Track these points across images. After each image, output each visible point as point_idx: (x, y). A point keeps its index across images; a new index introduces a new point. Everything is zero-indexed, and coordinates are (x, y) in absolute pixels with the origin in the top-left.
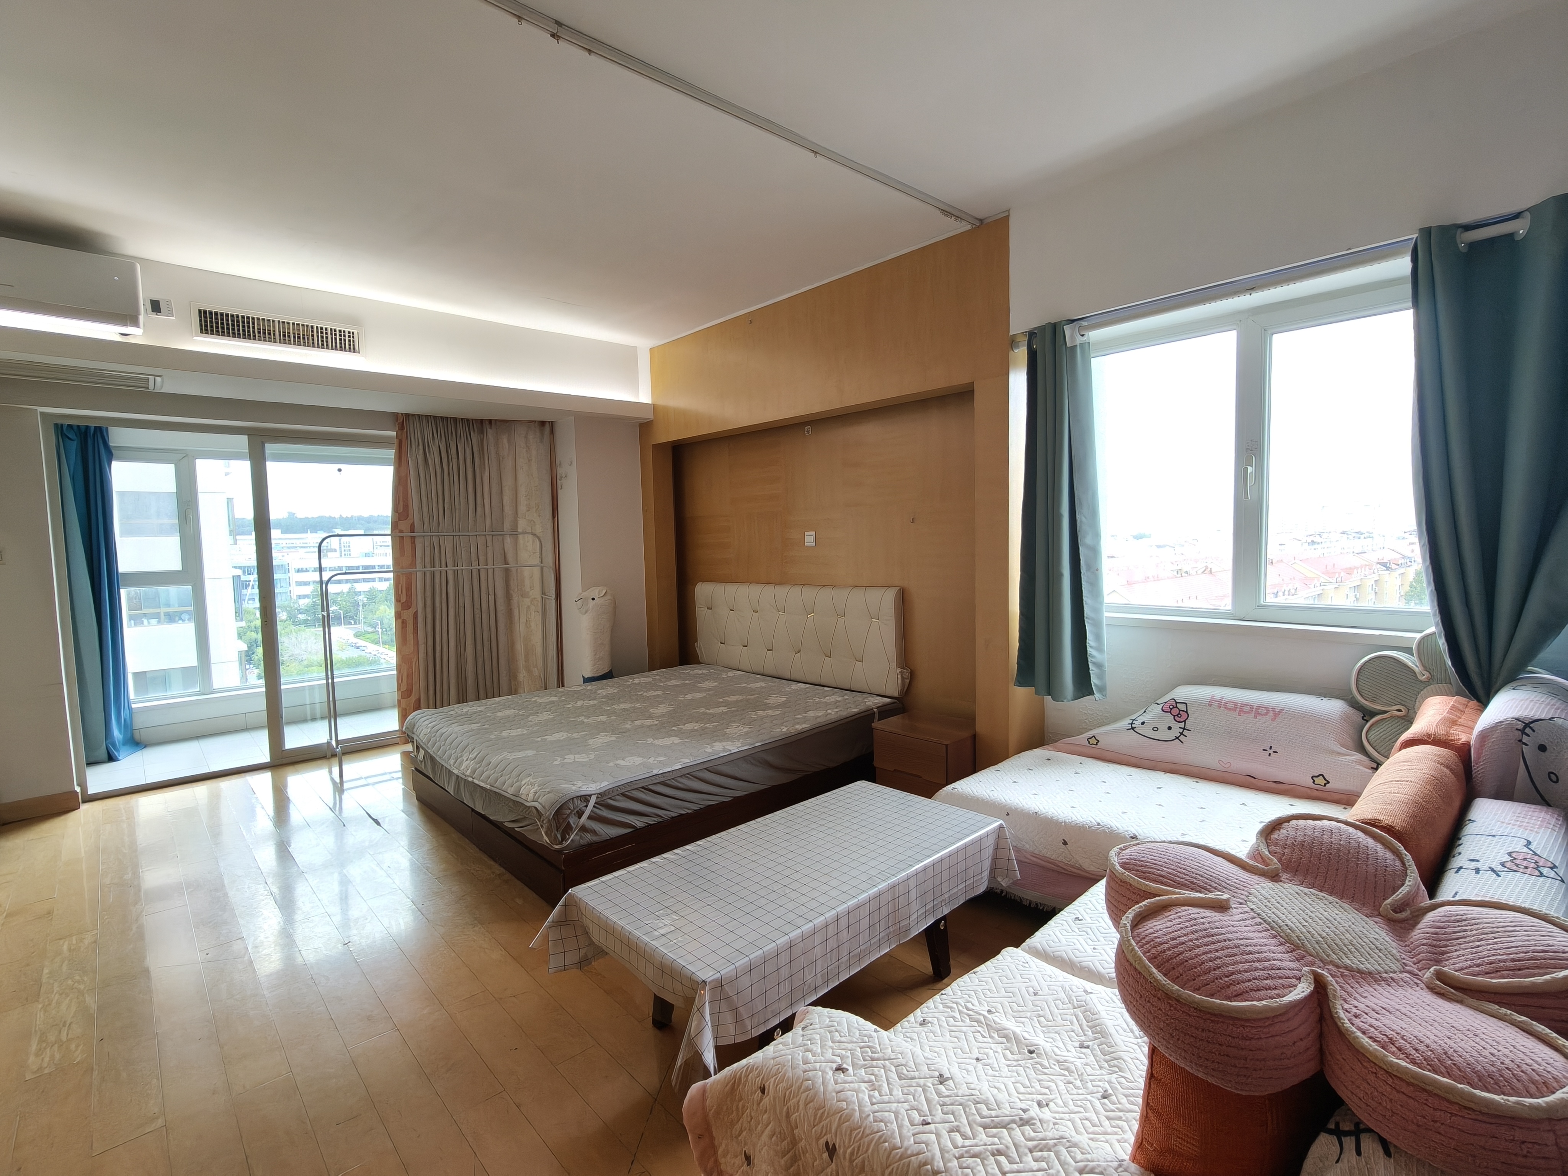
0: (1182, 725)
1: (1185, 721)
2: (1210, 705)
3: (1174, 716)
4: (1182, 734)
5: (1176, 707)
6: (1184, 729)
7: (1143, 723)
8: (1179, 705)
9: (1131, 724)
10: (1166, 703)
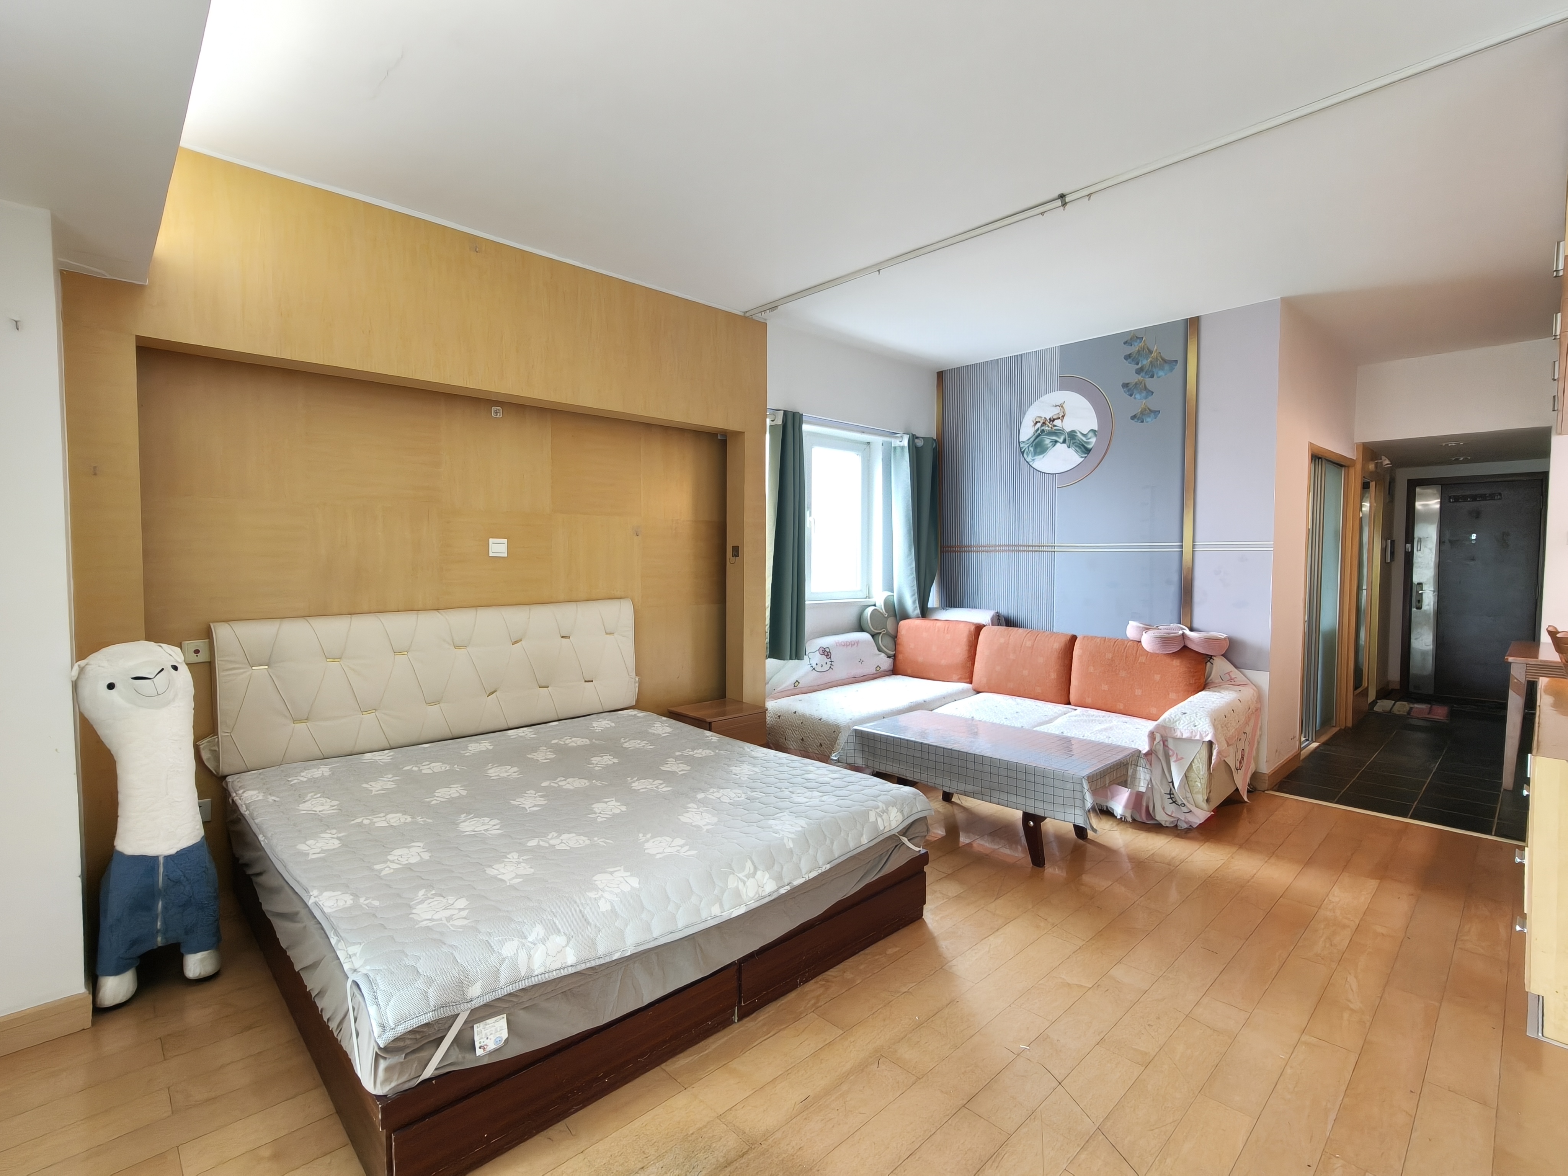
0: (830, 660)
1: (830, 657)
2: (837, 645)
3: (826, 656)
4: (831, 664)
5: (825, 651)
6: (831, 662)
7: (817, 664)
8: (826, 649)
9: (812, 666)
10: (819, 650)
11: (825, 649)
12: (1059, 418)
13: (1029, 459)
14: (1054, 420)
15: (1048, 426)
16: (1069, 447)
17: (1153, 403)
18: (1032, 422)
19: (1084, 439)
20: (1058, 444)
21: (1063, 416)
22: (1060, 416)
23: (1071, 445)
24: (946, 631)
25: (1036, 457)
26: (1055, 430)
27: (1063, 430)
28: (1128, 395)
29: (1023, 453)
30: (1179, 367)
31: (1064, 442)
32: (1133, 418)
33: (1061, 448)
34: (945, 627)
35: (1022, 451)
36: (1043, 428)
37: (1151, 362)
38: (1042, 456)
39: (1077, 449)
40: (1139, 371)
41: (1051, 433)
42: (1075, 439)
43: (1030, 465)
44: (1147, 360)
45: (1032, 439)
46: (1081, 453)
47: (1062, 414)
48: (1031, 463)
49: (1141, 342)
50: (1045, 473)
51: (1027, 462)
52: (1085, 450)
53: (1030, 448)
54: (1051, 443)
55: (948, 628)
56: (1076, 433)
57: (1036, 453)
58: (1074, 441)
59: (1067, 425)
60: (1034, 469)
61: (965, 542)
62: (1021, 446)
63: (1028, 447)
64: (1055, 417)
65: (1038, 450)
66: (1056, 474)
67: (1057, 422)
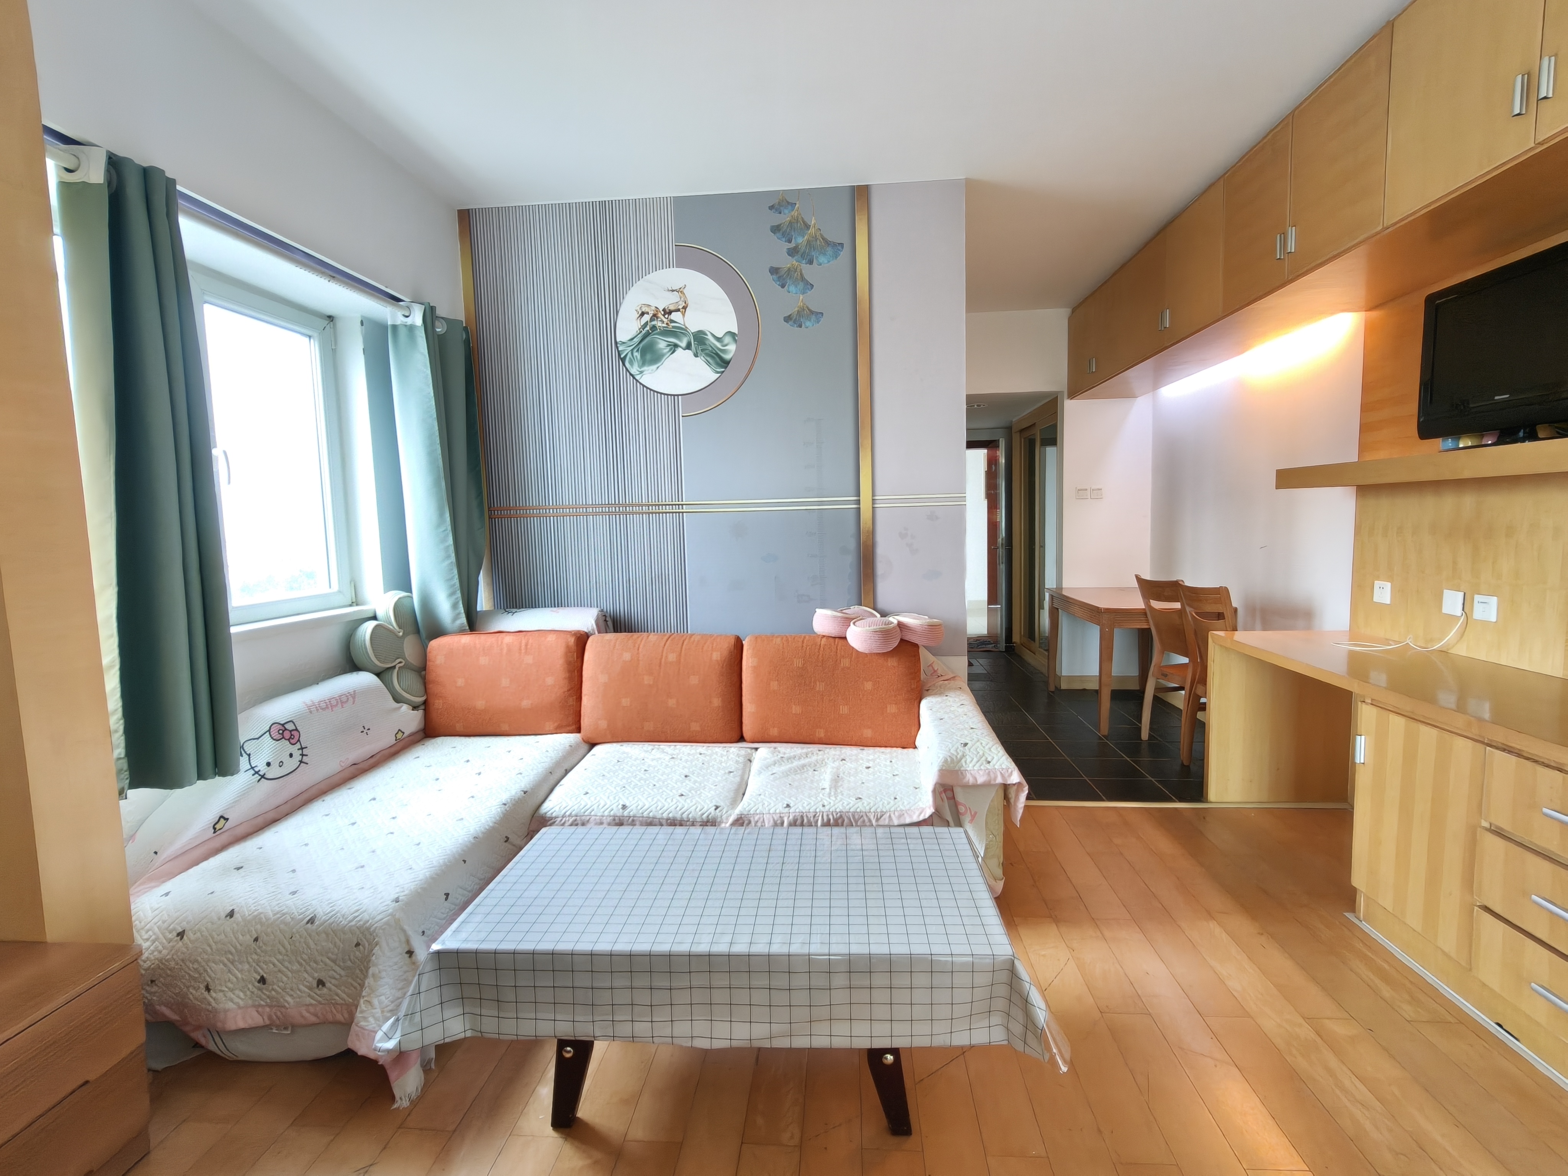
0: (298, 746)
1: (299, 740)
3: (289, 740)
5: (286, 729)
6: (302, 749)
7: (268, 764)
8: (287, 726)
9: (257, 773)
10: (269, 731)
11: (283, 725)
12: (678, 310)
13: (634, 371)
14: (670, 312)
15: (663, 322)
16: (696, 355)
17: (812, 300)
18: (636, 313)
19: (718, 345)
20: (679, 351)
21: (685, 308)
22: (680, 307)
23: (699, 352)
24: (523, 651)
25: (645, 368)
26: (673, 327)
27: (686, 329)
28: (779, 285)
29: (623, 360)
30: (845, 253)
31: (688, 347)
32: (788, 319)
33: (683, 356)
34: (520, 643)
35: (622, 356)
36: (653, 323)
37: (808, 241)
38: (654, 367)
39: (708, 359)
40: (792, 252)
41: (666, 333)
42: (705, 344)
43: (637, 381)
44: (804, 237)
45: (636, 340)
46: (715, 366)
47: (682, 304)
48: (637, 377)
49: (793, 210)
50: (661, 394)
51: (631, 374)
52: (721, 362)
53: (636, 354)
54: (669, 348)
55: (526, 645)
56: (707, 335)
57: (644, 362)
58: (704, 347)
59: (692, 322)
60: (644, 386)
61: (534, 500)
62: (620, 349)
63: (632, 350)
64: (672, 308)
65: (648, 357)
66: (678, 395)
67: (674, 316)
